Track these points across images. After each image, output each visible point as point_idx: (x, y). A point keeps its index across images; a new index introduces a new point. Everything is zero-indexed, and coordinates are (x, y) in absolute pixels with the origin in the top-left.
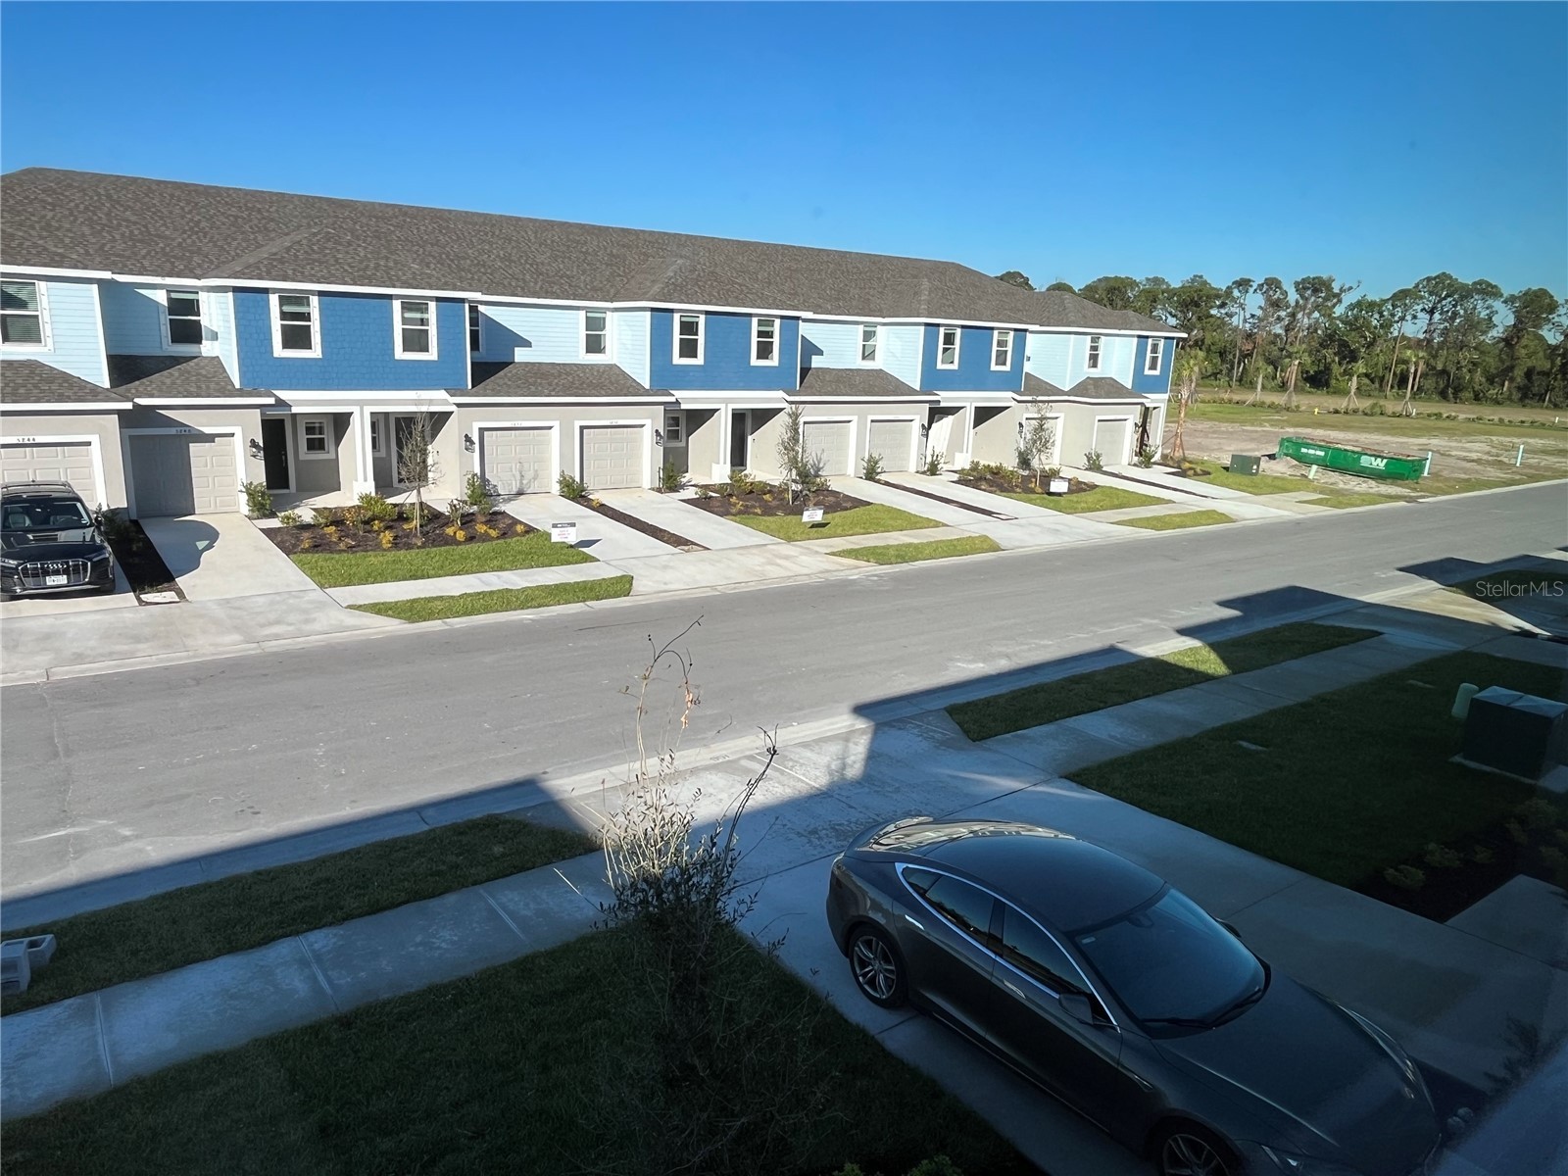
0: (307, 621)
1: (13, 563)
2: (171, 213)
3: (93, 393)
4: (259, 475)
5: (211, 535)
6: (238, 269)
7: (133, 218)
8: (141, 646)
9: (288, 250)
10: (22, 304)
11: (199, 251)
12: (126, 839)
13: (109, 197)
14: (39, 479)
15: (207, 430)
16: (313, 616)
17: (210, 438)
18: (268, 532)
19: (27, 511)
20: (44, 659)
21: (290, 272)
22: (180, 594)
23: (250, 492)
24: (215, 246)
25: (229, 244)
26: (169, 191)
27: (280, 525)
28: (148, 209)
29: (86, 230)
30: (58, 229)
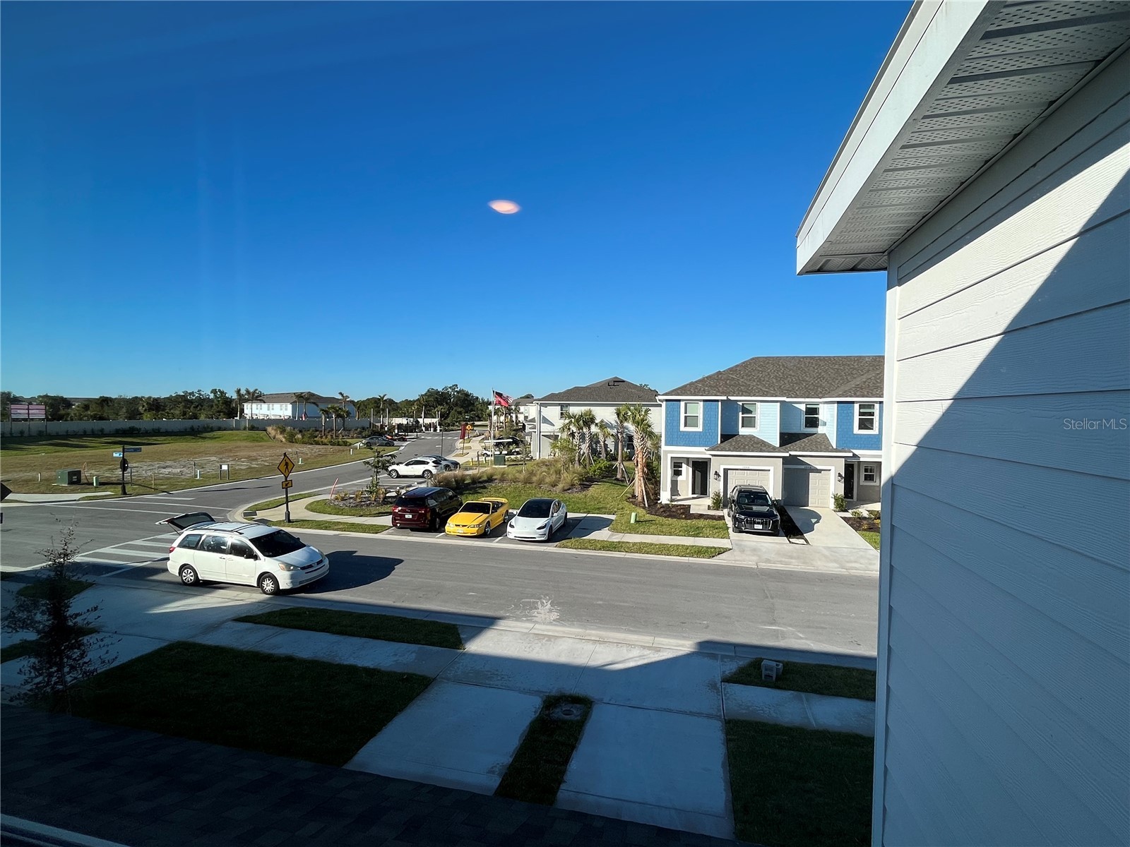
0: (870, 564)
1: (743, 517)
2: (809, 370)
3: (774, 449)
4: (841, 492)
5: (818, 517)
6: (841, 393)
7: (793, 374)
8: (793, 561)
9: (865, 382)
10: (750, 412)
11: (821, 386)
12: (801, 638)
13: (783, 366)
14: (751, 484)
15: (819, 467)
16: (873, 562)
17: (819, 471)
18: (844, 519)
19: (746, 496)
20: (755, 558)
21: (866, 393)
22: (806, 541)
23: (836, 499)
24: (828, 383)
25: (834, 382)
26: (808, 361)
27: (851, 516)
28: (799, 369)
29: (774, 380)
30: (764, 381)
